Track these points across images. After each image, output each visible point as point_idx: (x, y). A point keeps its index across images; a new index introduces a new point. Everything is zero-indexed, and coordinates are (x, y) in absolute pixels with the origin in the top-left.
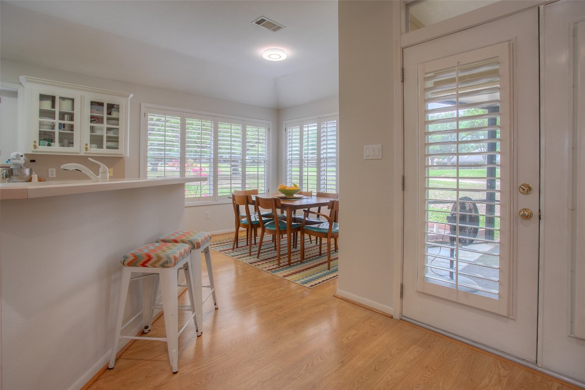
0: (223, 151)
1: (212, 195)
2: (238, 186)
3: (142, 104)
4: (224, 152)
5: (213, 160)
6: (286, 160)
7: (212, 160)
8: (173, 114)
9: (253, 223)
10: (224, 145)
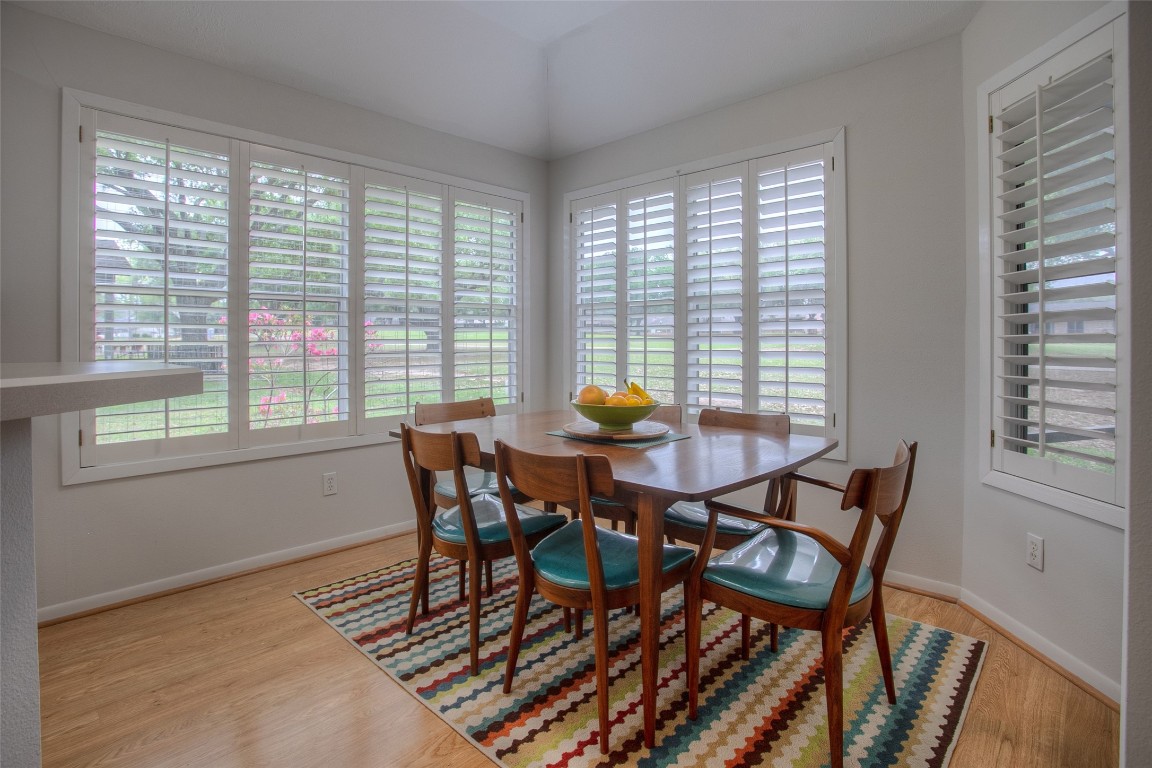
0: (378, 275)
1: (345, 417)
2: (429, 386)
3: (66, 91)
4: (383, 281)
5: (349, 303)
6: (573, 307)
7: (344, 306)
8: (200, 140)
9: (484, 541)
10: (384, 256)
